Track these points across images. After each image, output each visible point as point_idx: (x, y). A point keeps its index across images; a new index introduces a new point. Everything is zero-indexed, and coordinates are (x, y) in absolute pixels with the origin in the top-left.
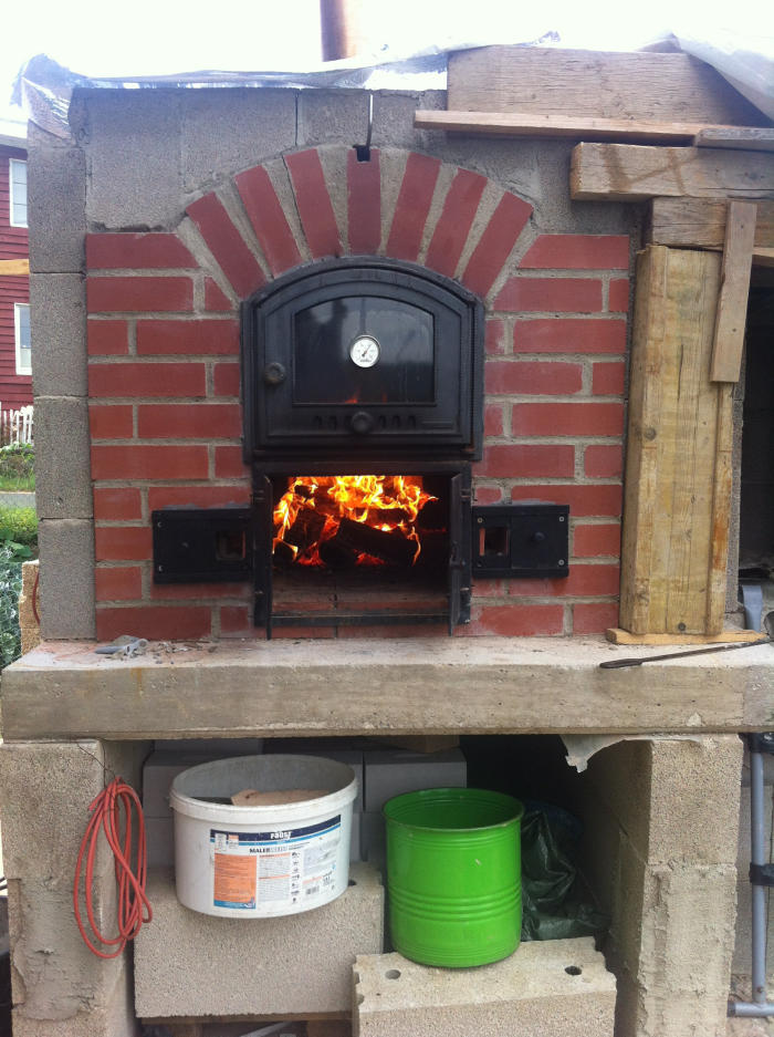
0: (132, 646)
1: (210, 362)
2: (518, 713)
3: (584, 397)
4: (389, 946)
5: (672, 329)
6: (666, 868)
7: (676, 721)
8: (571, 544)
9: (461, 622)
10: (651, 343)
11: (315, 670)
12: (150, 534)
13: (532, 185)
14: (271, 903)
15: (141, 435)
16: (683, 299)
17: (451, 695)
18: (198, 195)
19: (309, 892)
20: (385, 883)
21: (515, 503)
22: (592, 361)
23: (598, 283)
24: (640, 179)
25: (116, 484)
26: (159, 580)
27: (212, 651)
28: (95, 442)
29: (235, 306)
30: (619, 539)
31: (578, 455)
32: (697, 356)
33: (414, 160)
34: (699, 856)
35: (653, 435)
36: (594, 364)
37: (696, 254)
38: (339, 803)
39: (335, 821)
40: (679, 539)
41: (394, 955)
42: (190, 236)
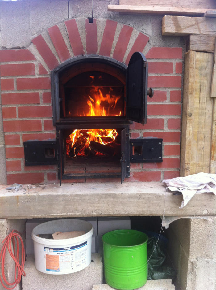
0: (17, 187)
1: (41, 92)
2: (145, 209)
3: (167, 102)
4: (104, 282)
5: (197, 79)
6: (195, 260)
7: (199, 212)
8: (163, 151)
9: (127, 177)
10: (190, 84)
12: (23, 149)
13: (149, 30)
14: (64, 270)
15: (19, 117)
16: (201, 69)
17: (122, 203)
18: (36, 36)
19: (77, 266)
20: (103, 261)
21: (144, 138)
22: (170, 90)
23: (172, 64)
24: (186, 28)
25: (12, 133)
26: (27, 165)
27: (44, 188)
28: (5, 120)
29: (49, 73)
30: (180, 150)
31: (166, 122)
32: (206, 88)
33: (108, 22)
34: (207, 256)
35: (191, 115)
36: (171, 91)
37: (205, 54)
38: (87, 237)
39: (86, 243)
40: (200, 150)
41: (106, 285)
42: (33, 49)
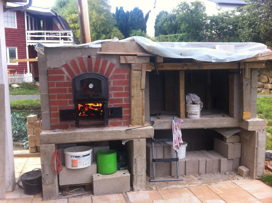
0: (58, 130)
1: (67, 88)
2: (115, 137)
3: (124, 91)
4: (98, 172)
5: (135, 82)
6: (136, 157)
7: (137, 137)
8: (123, 113)
9: (107, 125)
10: (132, 84)
11: (86, 132)
12: (59, 114)
13: (114, 61)
14: (80, 166)
15: (57, 99)
16: (137, 77)
17: (105, 135)
18: (65, 63)
19: (85, 165)
20: (97, 164)
21: (114, 107)
22: (125, 86)
23: (124, 75)
24: (130, 61)
25: (54, 106)
26: (61, 120)
27: (70, 130)
28: (50, 100)
29: (71, 80)
30: (130, 112)
31: (123, 100)
32: (139, 85)
33: (97, 58)
34: (141, 156)
35: (133, 97)
36: (125, 87)
37: (138, 71)
38: (89, 152)
39: (89, 154)
40: (138, 111)
41: (98, 174)
42: (64, 69)
